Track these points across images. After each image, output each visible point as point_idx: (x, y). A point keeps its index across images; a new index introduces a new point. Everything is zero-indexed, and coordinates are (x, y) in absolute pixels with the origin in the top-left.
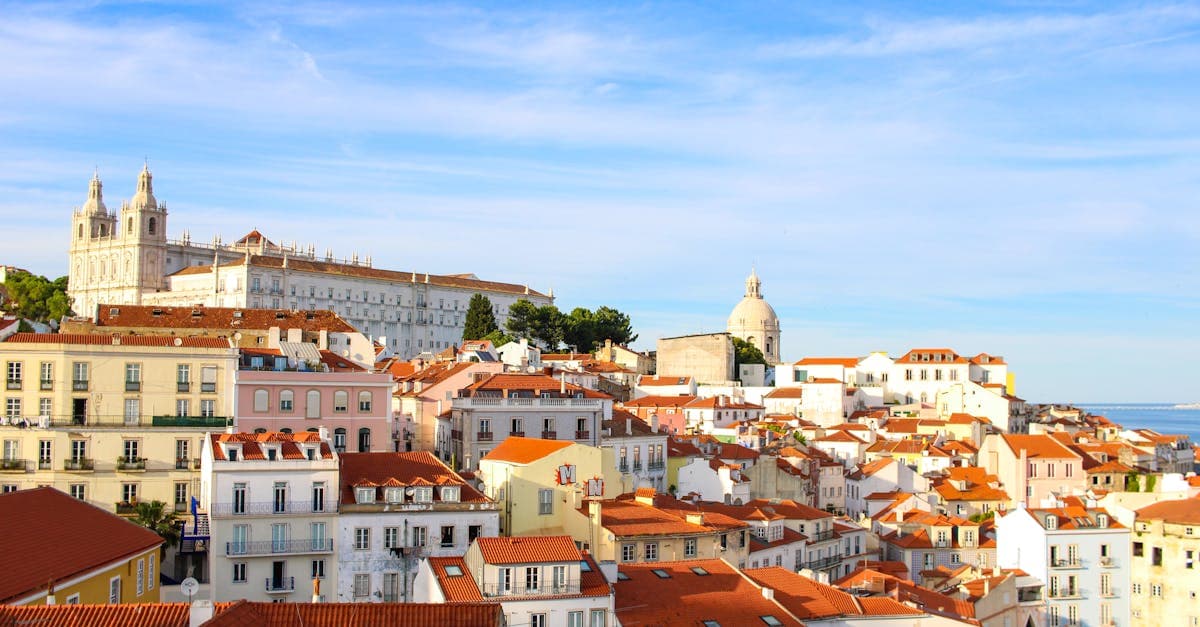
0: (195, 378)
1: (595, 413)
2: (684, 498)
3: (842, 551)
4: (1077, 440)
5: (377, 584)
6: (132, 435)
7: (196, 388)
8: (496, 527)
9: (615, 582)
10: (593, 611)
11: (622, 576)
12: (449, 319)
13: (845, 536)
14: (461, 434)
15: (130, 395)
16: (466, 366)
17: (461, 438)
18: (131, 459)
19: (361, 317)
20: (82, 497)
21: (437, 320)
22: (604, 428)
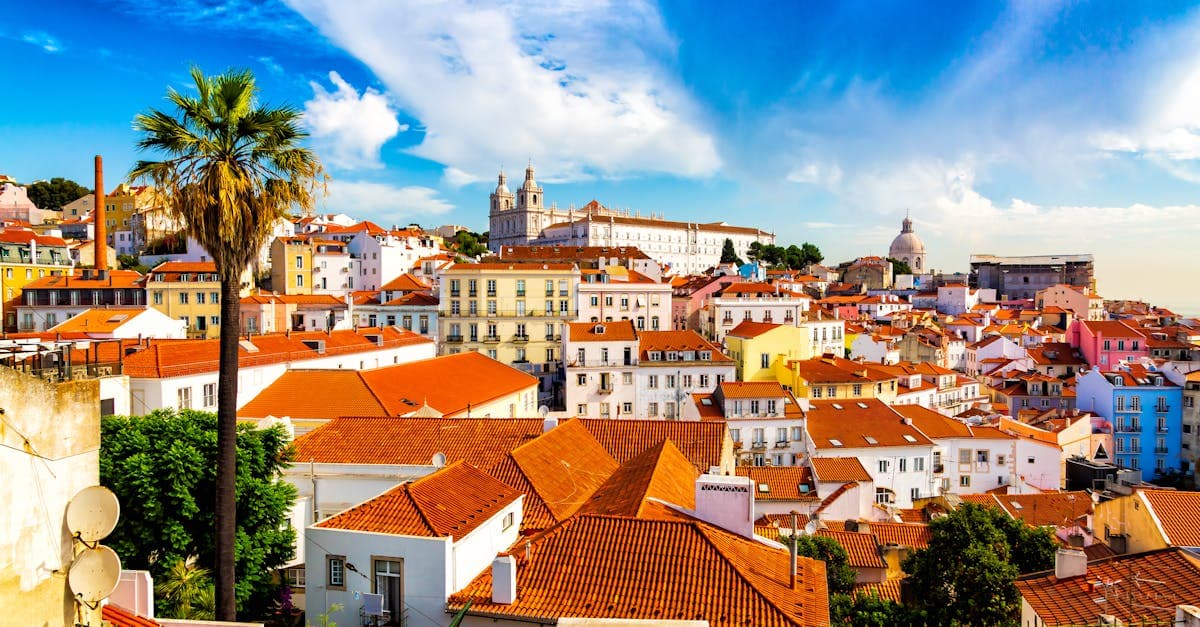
0: (557, 289)
1: (797, 307)
2: (855, 360)
3: (963, 396)
4: (1143, 326)
5: (662, 410)
6: (521, 322)
7: (556, 294)
8: (734, 376)
9: (808, 410)
10: (793, 429)
11: (812, 407)
12: (710, 249)
13: (964, 387)
14: (714, 319)
15: (519, 299)
16: (717, 278)
17: (714, 322)
18: (521, 336)
19: (657, 250)
20: (495, 357)
21: (703, 251)
22: (803, 315)
